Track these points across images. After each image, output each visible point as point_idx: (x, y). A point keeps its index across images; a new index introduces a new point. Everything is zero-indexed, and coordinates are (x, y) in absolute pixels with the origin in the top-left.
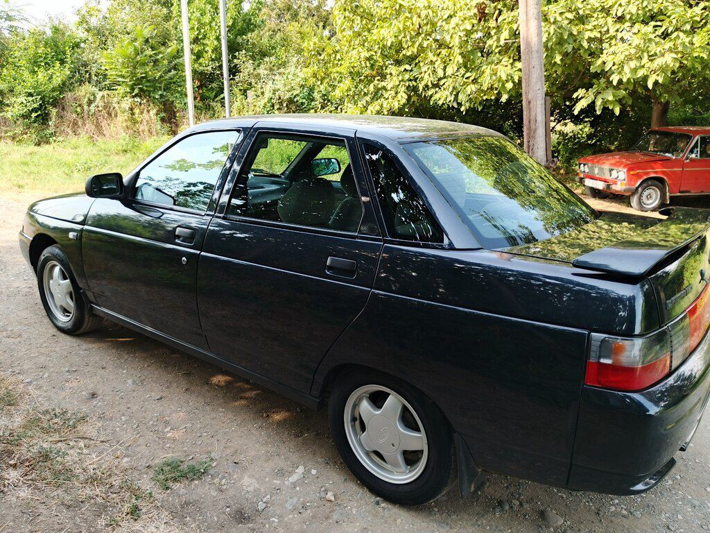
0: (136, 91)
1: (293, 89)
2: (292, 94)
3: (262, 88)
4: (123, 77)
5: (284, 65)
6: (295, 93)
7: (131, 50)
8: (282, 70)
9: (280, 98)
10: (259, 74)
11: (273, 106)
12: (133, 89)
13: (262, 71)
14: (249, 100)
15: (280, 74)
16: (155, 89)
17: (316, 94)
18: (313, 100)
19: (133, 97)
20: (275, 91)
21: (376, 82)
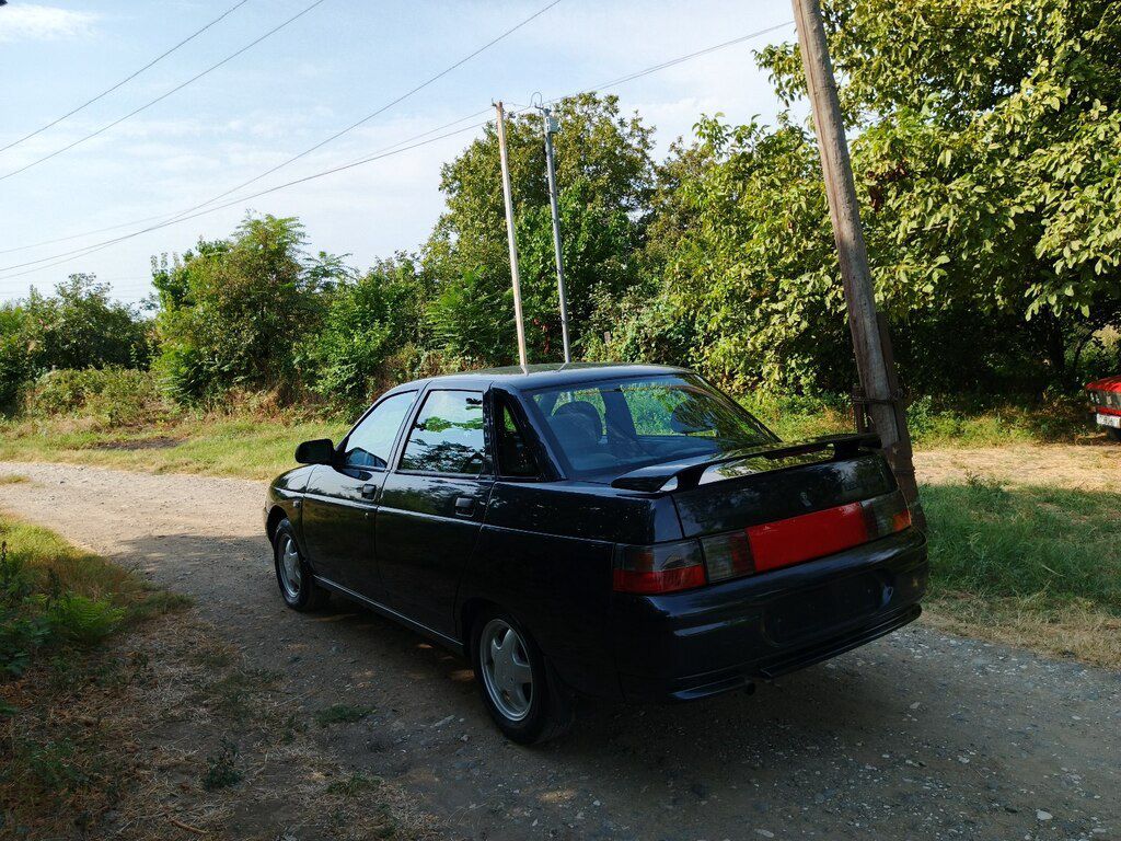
0: (467, 348)
1: (664, 322)
2: (664, 330)
3: (623, 326)
4: (453, 332)
5: (654, 292)
6: (667, 327)
7: (460, 298)
8: (650, 300)
9: (646, 337)
10: (619, 309)
11: (638, 348)
12: (463, 346)
13: (624, 305)
14: (608, 343)
15: (648, 305)
16: (490, 343)
17: (697, 325)
18: (695, 333)
19: (464, 355)
20: (639, 328)
21: (764, 305)
